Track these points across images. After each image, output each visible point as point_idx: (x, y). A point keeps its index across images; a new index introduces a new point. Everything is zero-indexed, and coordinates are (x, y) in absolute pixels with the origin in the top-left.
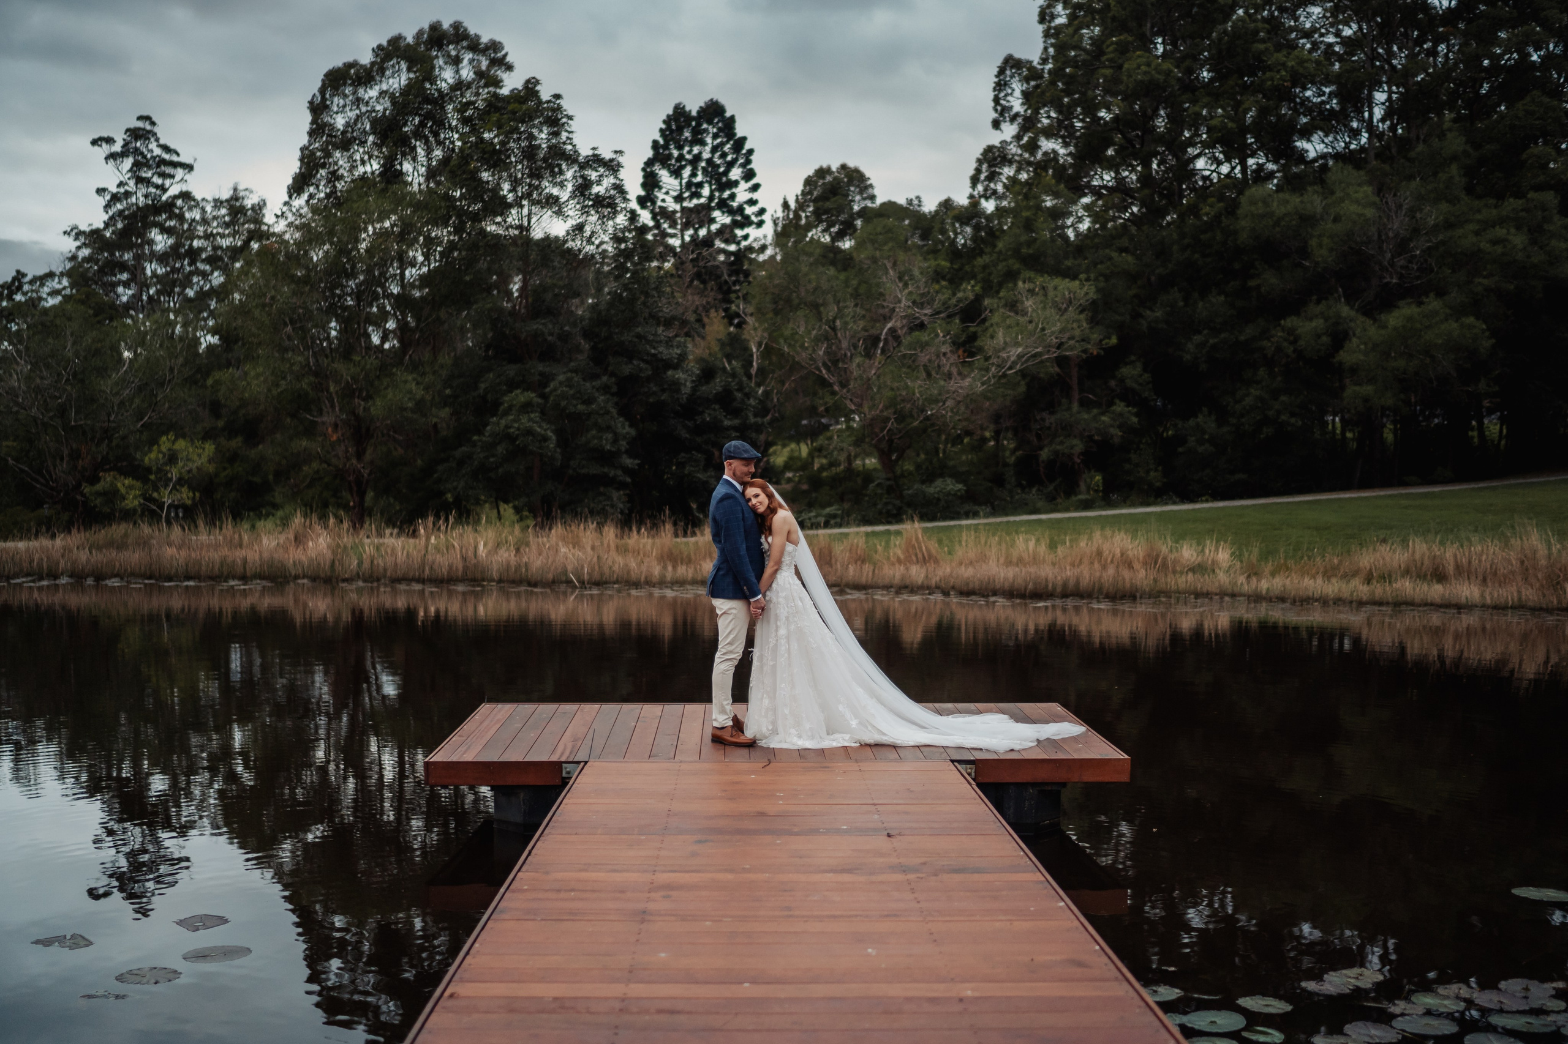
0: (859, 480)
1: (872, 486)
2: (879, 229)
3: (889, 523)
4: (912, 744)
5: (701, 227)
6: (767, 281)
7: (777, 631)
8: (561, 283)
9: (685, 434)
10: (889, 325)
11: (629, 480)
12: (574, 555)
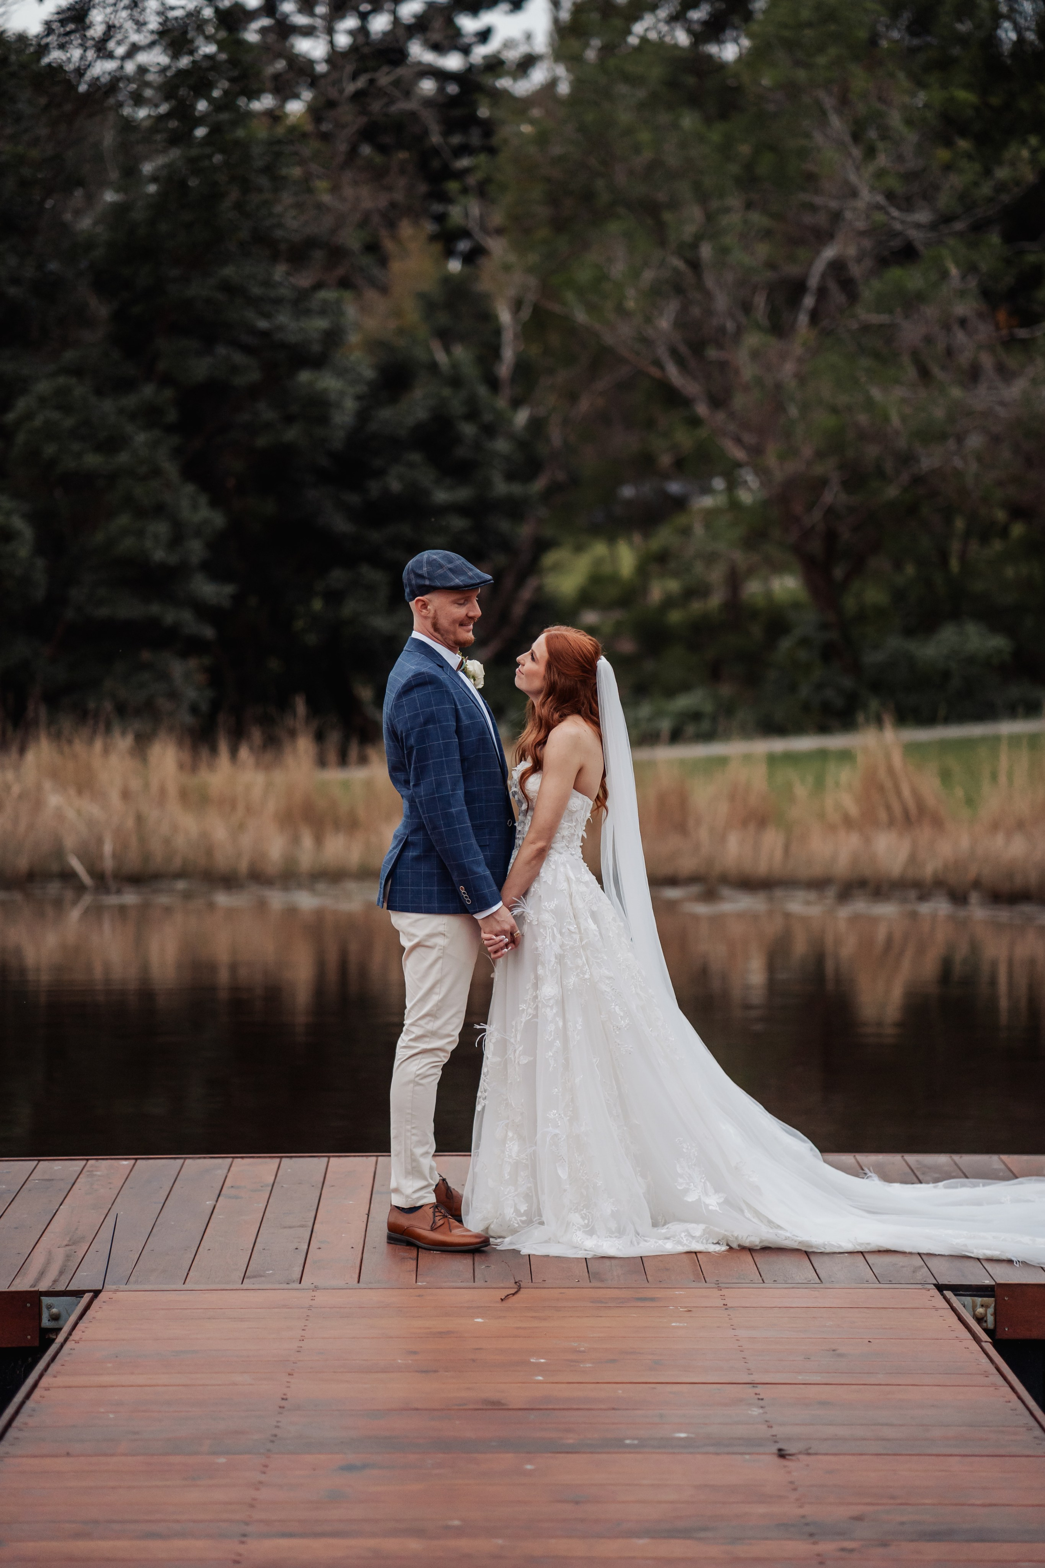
0: (757, 631)
1: (786, 644)
2: (806, 14)
3: (823, 729)
4: (849, 1247)
5: (377, 9)
6: (532, 150)
7: (536, 986)
8: (34, 154)
9: (341, 525)
10: (829, 253)
11: (209, 632)
12: (79, 812)
